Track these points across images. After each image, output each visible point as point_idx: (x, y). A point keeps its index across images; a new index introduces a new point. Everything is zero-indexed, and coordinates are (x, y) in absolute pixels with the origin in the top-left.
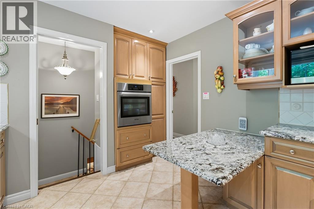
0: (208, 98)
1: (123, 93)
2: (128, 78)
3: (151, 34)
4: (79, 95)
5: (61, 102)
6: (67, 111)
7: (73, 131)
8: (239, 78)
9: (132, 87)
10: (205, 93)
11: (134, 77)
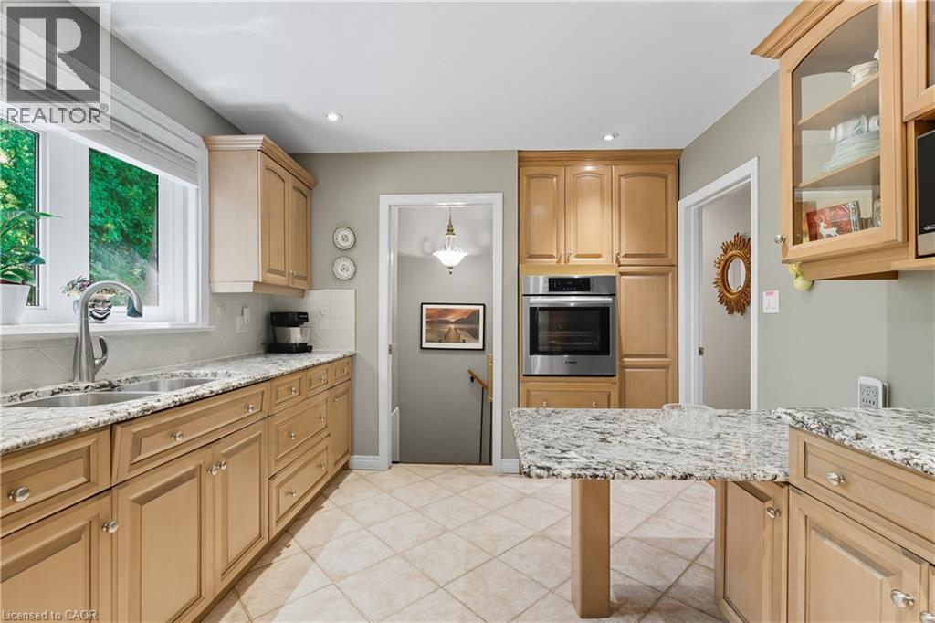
0: (777, 311)
1: (533, 300)
2: (555, 264)
3: (609, 142)
4: (484, 305)
5: (451, 318)
6: (462, 338)
7: (472, 379)
8: (794, 244)
9: (557, 285)
10: (767, 294)
11: (573, 260)
